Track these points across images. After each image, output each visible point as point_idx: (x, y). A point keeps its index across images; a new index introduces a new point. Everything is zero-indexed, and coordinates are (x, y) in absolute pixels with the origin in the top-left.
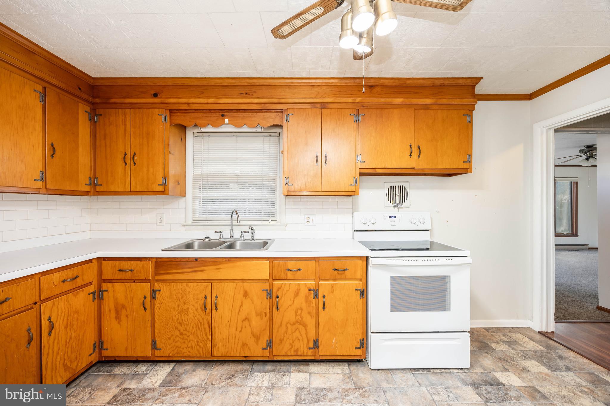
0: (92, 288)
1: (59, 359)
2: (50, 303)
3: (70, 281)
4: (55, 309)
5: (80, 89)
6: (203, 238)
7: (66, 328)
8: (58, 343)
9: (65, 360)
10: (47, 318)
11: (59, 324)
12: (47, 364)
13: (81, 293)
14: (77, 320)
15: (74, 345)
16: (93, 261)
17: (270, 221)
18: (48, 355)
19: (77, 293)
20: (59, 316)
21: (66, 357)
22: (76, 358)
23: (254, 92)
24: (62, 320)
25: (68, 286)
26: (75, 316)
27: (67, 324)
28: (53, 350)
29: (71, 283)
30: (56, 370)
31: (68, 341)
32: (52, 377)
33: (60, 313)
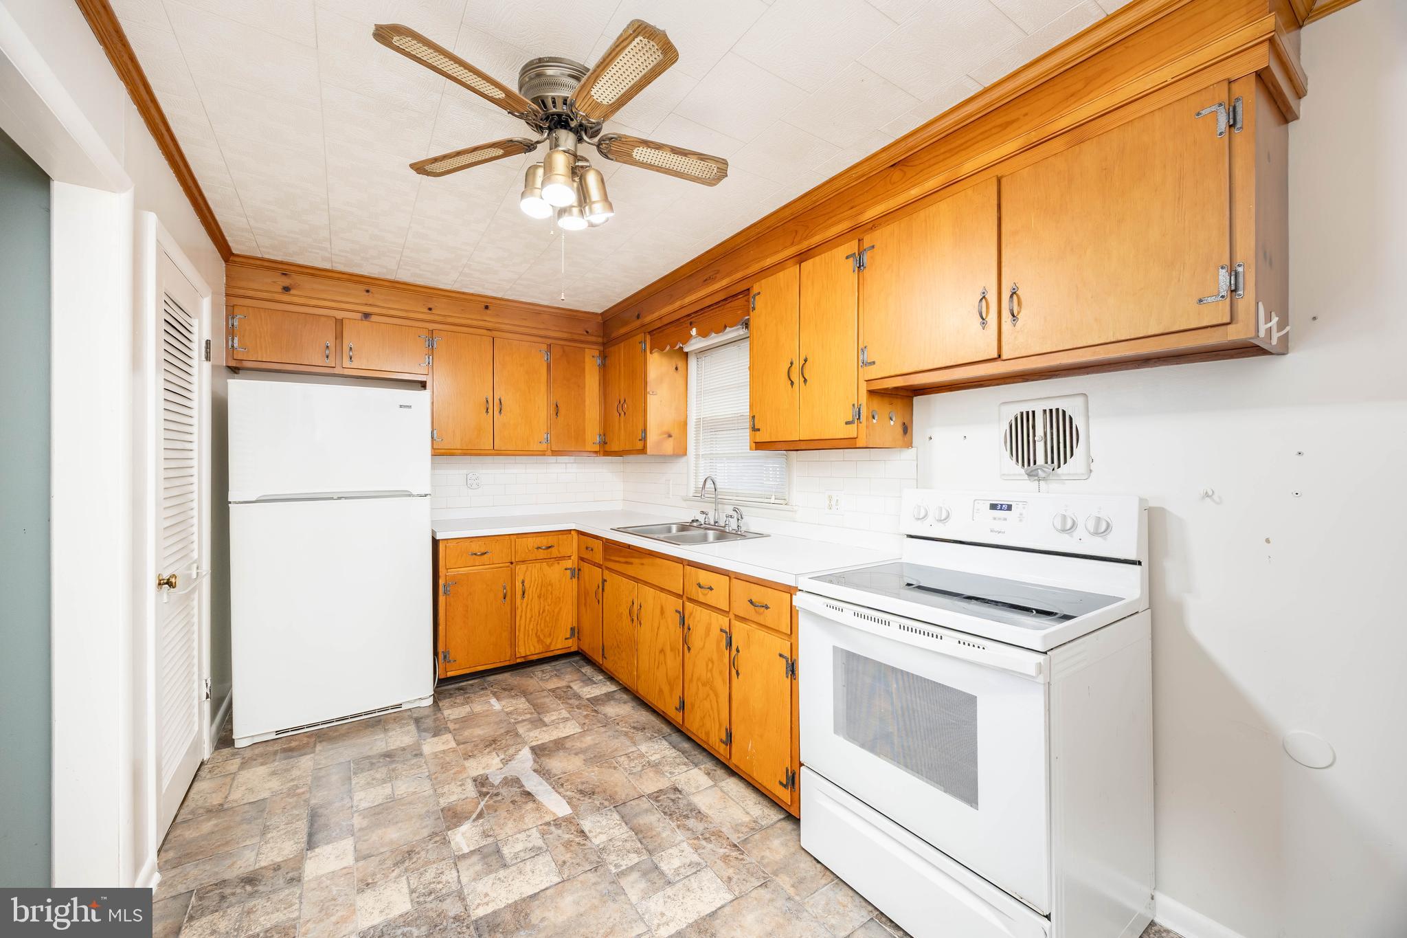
0: (569, 564)
1: (531, 627)
2: (523, 567)
3: (544, 549)
4: (529, 573)
5: (587, 332)
6: (690, 521)
7: (539, 597)
8: (531, 610)
9: (537, 630)
10: (520, 582)
11: (532, 592)
12: (520, 626)
13: (556, 564)
14: (551, 593)
15: (548, 619)
16: (572, 532)
17: (773, 500)
18: (521, 617)
19: (552, 565)
20: (533, 583)
21: (539, 628)
22: (550, 634)
23: (716, 272)
24: (535, 588)
25: (542, 554)
26: (550, 588)
27: (541, 594)
28: (526, 615)
29: (545, 551)
30: (529, 636)
31: (541, 612)
32: (525, 642)
33: (533, 579)
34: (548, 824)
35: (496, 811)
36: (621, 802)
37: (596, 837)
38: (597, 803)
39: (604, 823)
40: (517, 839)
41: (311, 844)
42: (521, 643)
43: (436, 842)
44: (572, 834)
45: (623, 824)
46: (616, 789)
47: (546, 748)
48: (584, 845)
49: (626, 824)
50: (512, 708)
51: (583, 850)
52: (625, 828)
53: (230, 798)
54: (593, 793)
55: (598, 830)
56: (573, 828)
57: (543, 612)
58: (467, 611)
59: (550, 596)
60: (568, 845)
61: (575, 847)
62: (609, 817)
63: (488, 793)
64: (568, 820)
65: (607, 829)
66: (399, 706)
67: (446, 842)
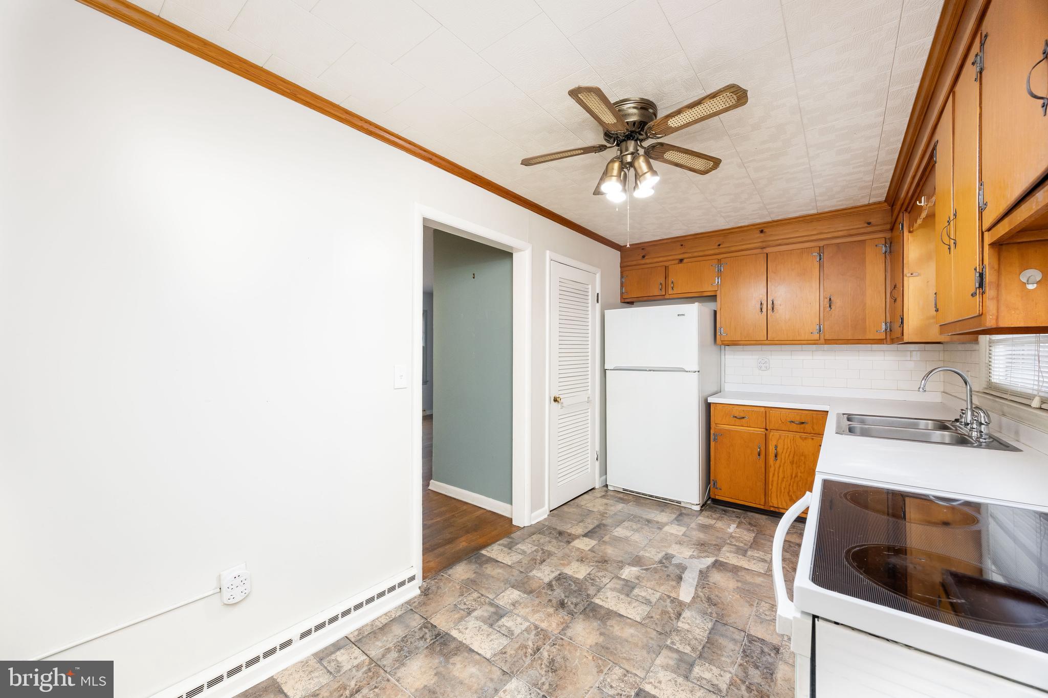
1: (784, 485)
2: (777, 434)
3: (797, 424)
4: (782, 440)
5: (869, 223)
6: (953, 420)
7: (792, 463)
8: (784, 472)
9: (789, 491)
10: (774, 446)
11: (784, 456)
12: (773, 481)
13: (810, 439)
14: (805, 463)
15: (800, 484)
18: (774, 475)
19: (806, 439)
20: (785, 450)
21: (791, 489)
24: (787, 455)
25: (795, 427)
26: (803, 458)
27: (793, 461)
28: (778, 474)
29: (799, 426)
30: (781, 492)
31: (793, 476)
32: (777, 495)
33: (786, 447)
34: (669, 597)
35: (656, 573)
36: (724, 622)
37: (682, 623)
38: (710, 610)
39: (698, 622)
40: (647, 590)
41: (586, 535)
42: (774, 495)
43: (618, 565)
44: (674, 611)
45: (708, 632)
46: (732, 614)
47: (723, 566)
48: (672, 620)
49: (710, 633)
50: (738, 535)
51: (668, 621)
52: (706, 634)
53: (587, 505)
54: (715, 605)
55: (689, 621)
56: (678, 609)
57: (795, 477)
58: (730, 457)
59: (803, 466)
60: (664, 612)
61: (666, 617)
62: (705, 621)
63: (663, 563)
64: (681, 604)
65: (694, 625)
66: (679, 503)
67: (621, 568)
